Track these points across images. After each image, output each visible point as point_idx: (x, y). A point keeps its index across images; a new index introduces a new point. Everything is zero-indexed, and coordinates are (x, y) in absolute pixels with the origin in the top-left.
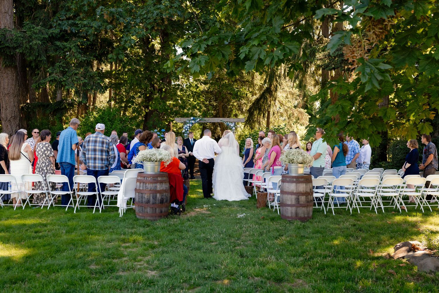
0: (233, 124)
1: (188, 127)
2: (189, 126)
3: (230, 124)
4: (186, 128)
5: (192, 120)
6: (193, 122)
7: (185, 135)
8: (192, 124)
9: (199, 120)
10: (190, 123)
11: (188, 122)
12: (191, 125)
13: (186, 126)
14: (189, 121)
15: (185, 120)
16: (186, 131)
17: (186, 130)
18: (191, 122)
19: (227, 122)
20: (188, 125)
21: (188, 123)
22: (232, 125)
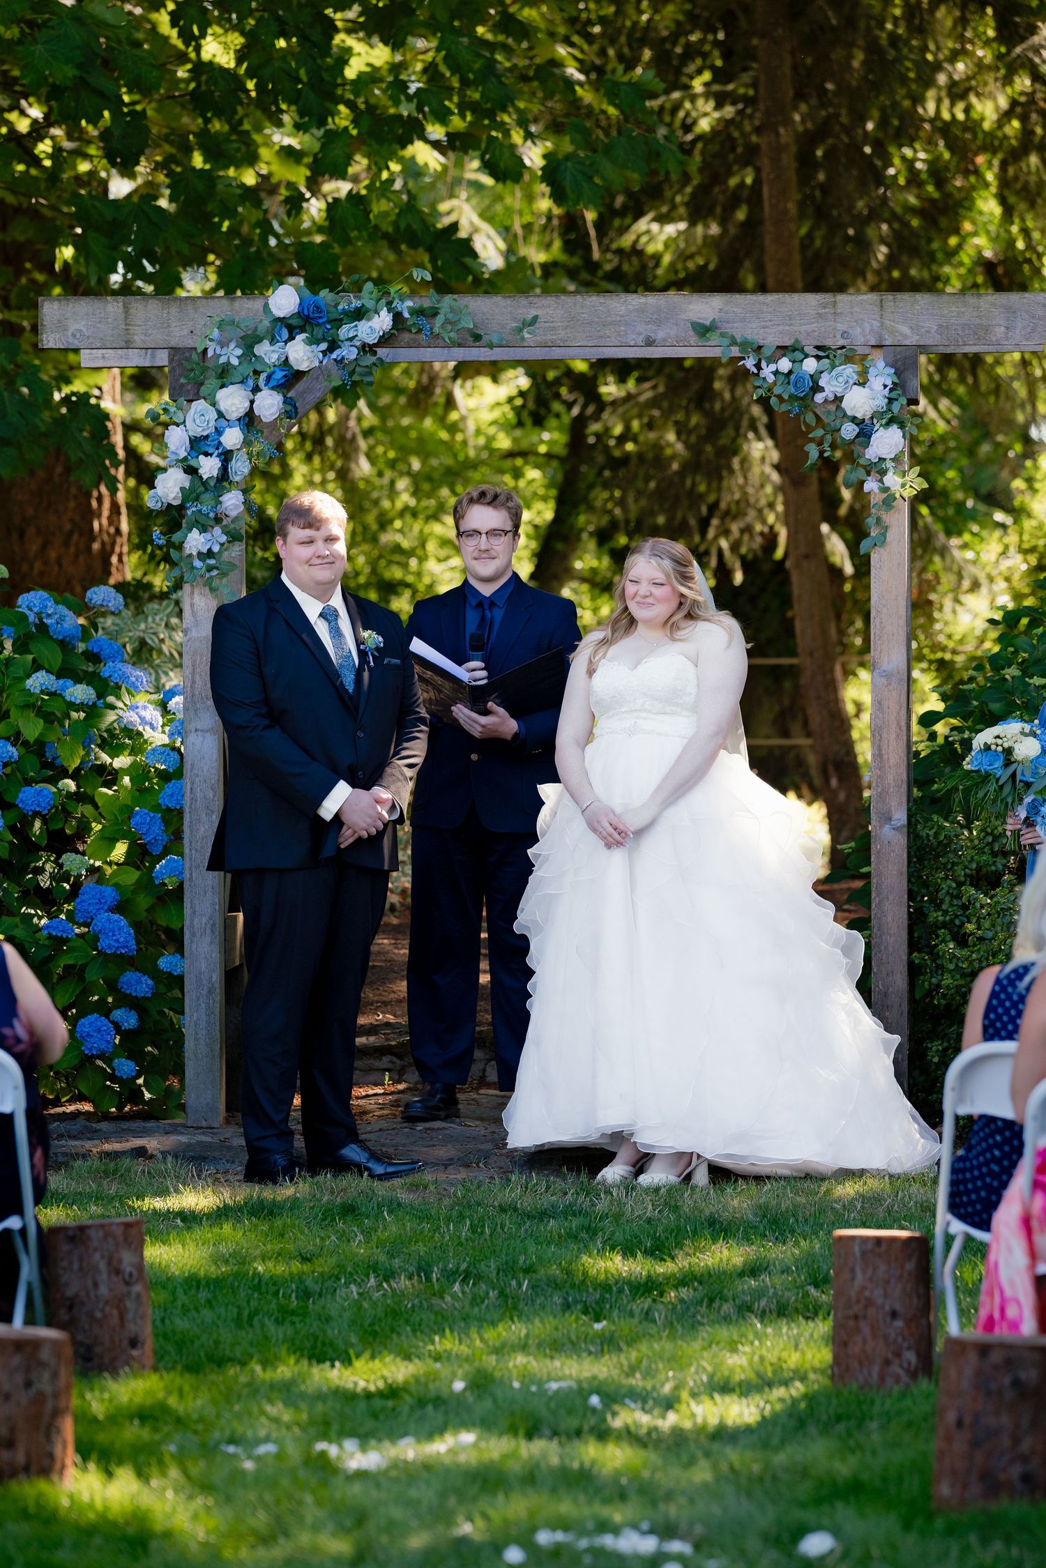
0: (881, 377)
1: (232, 438)
2: (249, 420)
3: (830, 385)
4: (198, 444)
5: (292, 327)
6: (301, 353)
7: (195, 541)
8: (290, 379)
9: (382, 321)
10: (254, 378)
11: (233, 354)
12: (269, 404)
13: (199, 418)
14: (249, 342)
15: (180, 337)
16: (199, 488)
17: (209, 467)
18: (268, 352)
19: (792, 350)
20: (233, 400)
21: (224, 375)
22: (861, 402)
